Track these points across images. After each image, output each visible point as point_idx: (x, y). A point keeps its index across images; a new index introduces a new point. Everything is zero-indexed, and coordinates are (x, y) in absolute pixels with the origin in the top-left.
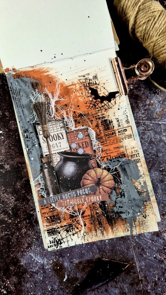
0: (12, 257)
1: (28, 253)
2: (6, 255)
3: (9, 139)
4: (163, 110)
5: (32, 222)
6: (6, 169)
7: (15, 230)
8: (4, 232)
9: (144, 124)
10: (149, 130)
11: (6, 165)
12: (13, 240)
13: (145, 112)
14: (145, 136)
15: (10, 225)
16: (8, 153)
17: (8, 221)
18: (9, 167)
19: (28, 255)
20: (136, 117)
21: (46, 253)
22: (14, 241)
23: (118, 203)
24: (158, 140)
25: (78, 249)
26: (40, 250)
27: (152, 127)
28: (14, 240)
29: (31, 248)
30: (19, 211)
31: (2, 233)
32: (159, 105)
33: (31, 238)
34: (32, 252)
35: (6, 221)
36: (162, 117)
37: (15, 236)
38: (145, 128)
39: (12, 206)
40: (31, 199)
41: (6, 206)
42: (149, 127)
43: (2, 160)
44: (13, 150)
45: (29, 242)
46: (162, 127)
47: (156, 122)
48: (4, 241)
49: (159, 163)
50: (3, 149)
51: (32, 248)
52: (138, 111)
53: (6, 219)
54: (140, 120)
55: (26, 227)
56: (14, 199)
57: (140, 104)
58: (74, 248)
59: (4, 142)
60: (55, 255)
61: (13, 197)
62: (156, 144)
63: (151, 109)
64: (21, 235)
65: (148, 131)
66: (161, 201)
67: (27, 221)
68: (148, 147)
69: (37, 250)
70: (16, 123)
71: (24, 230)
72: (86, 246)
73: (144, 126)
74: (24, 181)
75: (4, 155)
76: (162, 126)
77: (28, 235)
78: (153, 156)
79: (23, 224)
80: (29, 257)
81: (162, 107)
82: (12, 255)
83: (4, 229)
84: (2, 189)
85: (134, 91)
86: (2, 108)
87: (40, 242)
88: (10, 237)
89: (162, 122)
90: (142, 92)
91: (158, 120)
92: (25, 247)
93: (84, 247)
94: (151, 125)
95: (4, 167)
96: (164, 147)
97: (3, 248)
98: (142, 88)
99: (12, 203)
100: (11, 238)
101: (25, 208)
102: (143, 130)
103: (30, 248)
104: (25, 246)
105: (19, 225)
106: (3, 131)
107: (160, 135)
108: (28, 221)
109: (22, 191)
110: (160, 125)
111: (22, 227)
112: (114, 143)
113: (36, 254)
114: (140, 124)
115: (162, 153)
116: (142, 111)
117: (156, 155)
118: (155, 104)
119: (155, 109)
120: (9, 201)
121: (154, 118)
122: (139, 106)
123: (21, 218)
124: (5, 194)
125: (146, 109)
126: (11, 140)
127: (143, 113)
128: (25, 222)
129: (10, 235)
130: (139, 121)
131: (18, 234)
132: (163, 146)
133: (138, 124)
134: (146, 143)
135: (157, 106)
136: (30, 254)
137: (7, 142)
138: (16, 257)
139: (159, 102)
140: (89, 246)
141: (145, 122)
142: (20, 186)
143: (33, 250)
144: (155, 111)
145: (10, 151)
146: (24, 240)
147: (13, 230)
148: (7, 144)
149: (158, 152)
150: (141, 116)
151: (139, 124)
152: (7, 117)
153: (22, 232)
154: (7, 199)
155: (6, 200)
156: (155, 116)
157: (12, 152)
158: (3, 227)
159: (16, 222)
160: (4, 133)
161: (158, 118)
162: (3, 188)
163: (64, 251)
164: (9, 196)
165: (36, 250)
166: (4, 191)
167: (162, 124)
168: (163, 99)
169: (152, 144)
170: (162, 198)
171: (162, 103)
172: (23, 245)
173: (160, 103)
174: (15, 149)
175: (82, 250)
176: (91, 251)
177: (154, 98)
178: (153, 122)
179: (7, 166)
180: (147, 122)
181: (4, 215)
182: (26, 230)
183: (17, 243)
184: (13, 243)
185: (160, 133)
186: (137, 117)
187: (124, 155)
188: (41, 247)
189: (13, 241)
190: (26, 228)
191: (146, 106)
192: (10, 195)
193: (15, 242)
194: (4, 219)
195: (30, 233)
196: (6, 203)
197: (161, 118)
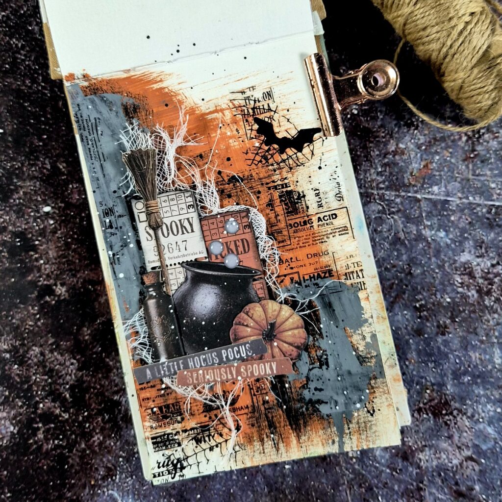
0: (70, 497)
1: (105, 490)
2: (55, 493)
3: (66, 227)
4: (426, 166)
5: (116, 418)
6: (60, 295)
7: (76, 437)
8: (51, 442)
9: (382, 198)
10: (393, 213)
11: (59, 286)
12: (72, 459)
13: (385, 171)
14: (384, 225)
15: (66, 424)
16: (64, 258)
17: (60, 414)
18: (65, 291)
19: (106, 494)
20: (363, 182)
21: (148, 492)
22: (76, 461)
23: (312, 381)
24: (413, 236)
25: (220, 484)
26: (133, 484)
27: (400, 206)
28: (74, 460)
29: (114, 478)
30: (88, 393)
31: (48, 444)
32: (417, 155)
33: (114, 455)
34: (116, 489)
35: (57, 416)
36: (424, 183)
37: (77, 450)
38: (383, 207)
39: (72, 382)
40: (114, 367)
41: (56, 380)
42: (393, 205)
43: (50, 274)
44: (74, 251)
45: (109, 465)
46: (422, 206)
47: (410, 194)
48: (52, 461)
49: (413, 290)
50: (51, 249)
51: (116, 478)
52: (367, 166)
53: (58, 411)
54: (372, 189)
55: (102, 430)
56: (77, 364)
57: (374, 151)
58: (213, 482)
59: (54, 232)
60: (167, 497)
61: (75, 361)
62: (408, 245)
63: (398, 164)
64: (89, 448)
65: (389, 215)
66: (416, 379)
67: (105, 417)
68: (389, 253)
69: (127, 483)
70: (82, 189)
71: (97, 438)
72: (240, 478)
73: (382, 203)
74: (99, 323)
75: (53, 264)
76: (423, 204)
77: (106, 448)
78: (400, 273)
79: (96, 423)
80: (108, 498)
81: (426, 160)
82: (69, 495)
83: (52, 435)
84: (50, 342)
85: (361, 120)
86: (52, 154)
87: (134, 465)
88: (65, 453)
89: (424, 194)
90: (379, 123)
91: (415, 188)
92: (100, 477)
93: (235, 480)
94: (398, 200)
95: (54, 291)
96: (425, 253)
97: (49, 477)
98: (379, 114)
99: (70, 375)
100: (67, 454)
101: (102, 386)
102: (379, 212)
103: (110, 480)
104: (99, 474)
105: (87, 425)
106: (52, 208)
107: (417, 226)
108: (107, 417)
109: (95, 347)
110: (419, 201)
111: (94, 429)
112: (307, 245)
113: (125, 494)
114: (372, 198)
115: (421, 266)
116: (379, 166)
117: (407, 271)
118: (408, 151)
119: (408, 163)
120: (64, 369)
121: (405, 185)
122: (371, 156)
123: (93, 410)
124: (56, 354)
125: (388, 162)
126: (72, 229)
127: (381, 172)
128: (100, 419)
129: (64, 448)
130: (370, 191)
131: (83, 446)
132: (425, 250)
133: (367, 197)
134: (386, 244)
135: (412, 156)
136: (110, 492)
137: (61, 233)
138: (78, 498)
139: (419, 147)
140: (246, 478)
141: (383, 193)
142: (89, 335)
143: (117, 484)
144: (408, 167)
145: (69, 254)
146: (98, 461)
147: (74, 436)
148: (61, 238)
149: (411, 265)
150: (375, 179)
151: (370, 199)
152: (63, 174)
153: (94, 442)
154: (60, 364)
155: (58, 366)
156: (408, 179)
157: (73, 257)
158: (50, 428)
159: (81, 418)
160: (54, 213)
161: (414, 186)
162: (50, 338)
163: (189, 488)
164: (64, 358)
165: (125, 483)
166: (54, 347)
167: (423, 201)
168: (428, 139)
169: (398, 246)
170: (418, 372)
171: (426, 149)
172: (94, 472)
173: (421, 150)
174: (79, 250)
175: (229, 485)
176: (251, 488)
177: (407, 138)
178: (403, 194)
179: (61, 288)
180: (390, 195)
181: (53, 401)
182: (101, 438)
183: (81, 466)
184: (72, 466)
185: (419, 219)
186: (365, 181)
187: (330, 271)
188: (136, 477)
189: (70, 461)
190: (103, 433)
191: (387, 156)
192: (67, 355)
193: (76, 464)
194: (52, 410)
195: (112, 444)
196: (57, 374)
197: (422, 186)
